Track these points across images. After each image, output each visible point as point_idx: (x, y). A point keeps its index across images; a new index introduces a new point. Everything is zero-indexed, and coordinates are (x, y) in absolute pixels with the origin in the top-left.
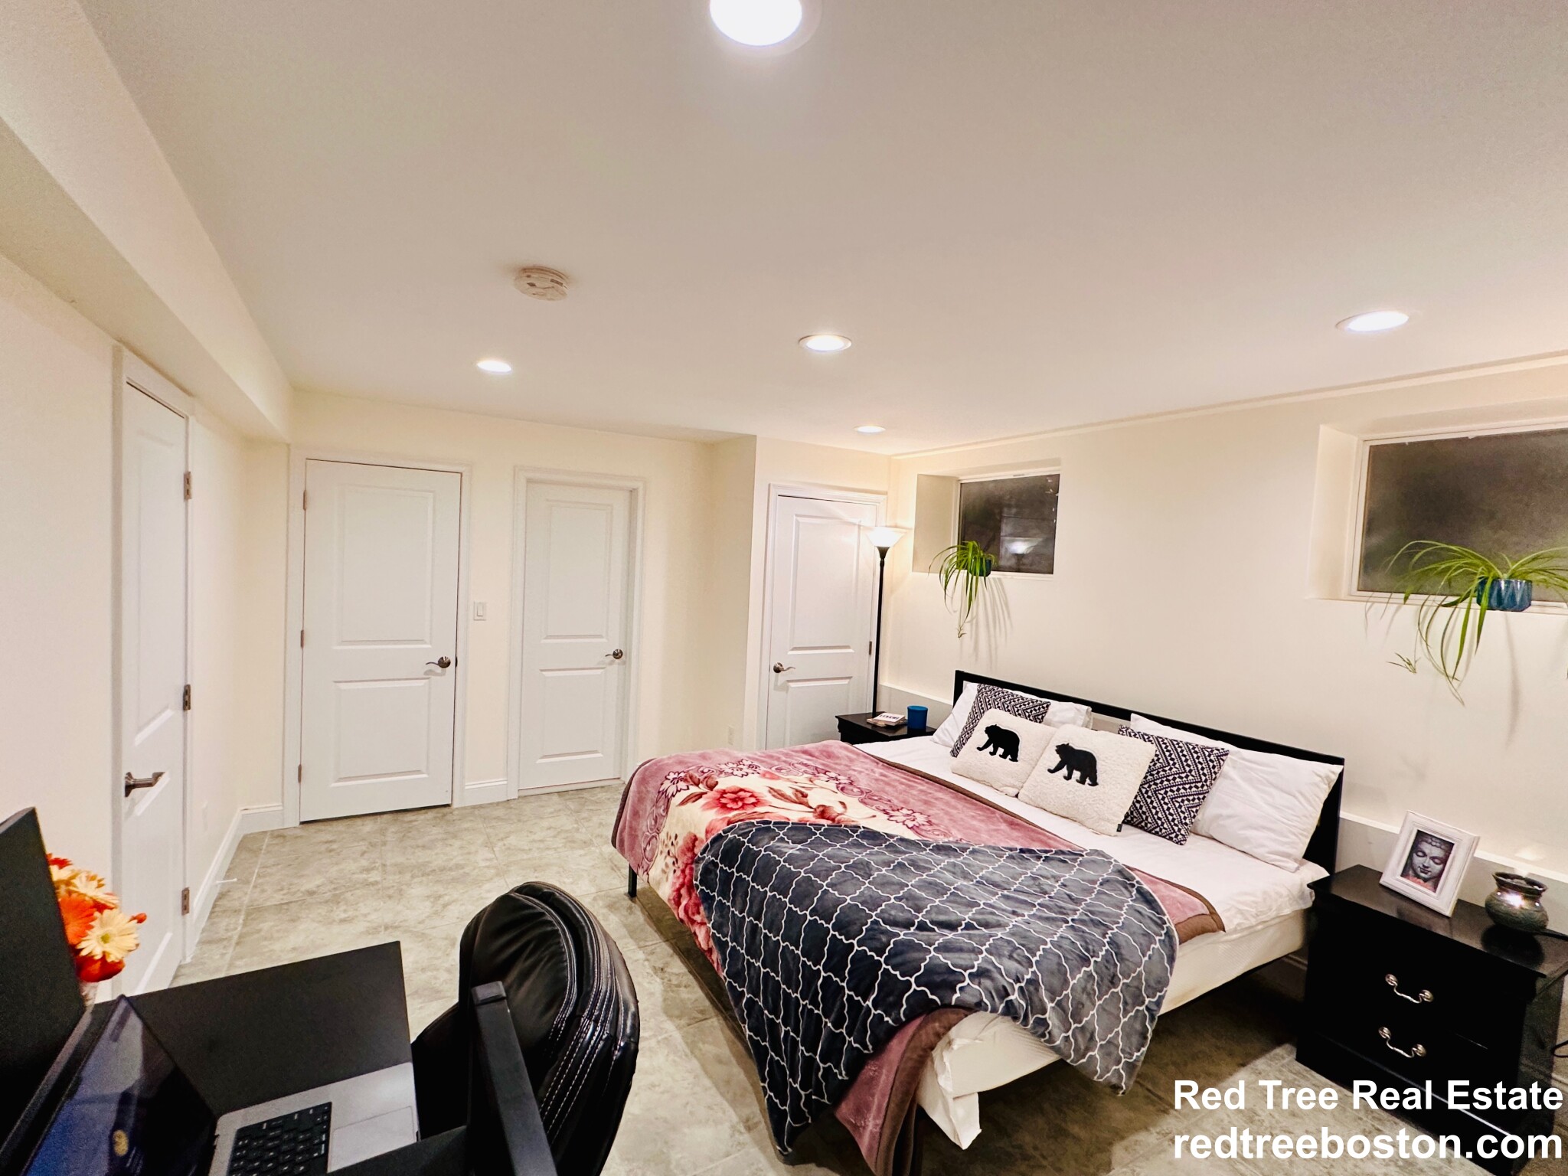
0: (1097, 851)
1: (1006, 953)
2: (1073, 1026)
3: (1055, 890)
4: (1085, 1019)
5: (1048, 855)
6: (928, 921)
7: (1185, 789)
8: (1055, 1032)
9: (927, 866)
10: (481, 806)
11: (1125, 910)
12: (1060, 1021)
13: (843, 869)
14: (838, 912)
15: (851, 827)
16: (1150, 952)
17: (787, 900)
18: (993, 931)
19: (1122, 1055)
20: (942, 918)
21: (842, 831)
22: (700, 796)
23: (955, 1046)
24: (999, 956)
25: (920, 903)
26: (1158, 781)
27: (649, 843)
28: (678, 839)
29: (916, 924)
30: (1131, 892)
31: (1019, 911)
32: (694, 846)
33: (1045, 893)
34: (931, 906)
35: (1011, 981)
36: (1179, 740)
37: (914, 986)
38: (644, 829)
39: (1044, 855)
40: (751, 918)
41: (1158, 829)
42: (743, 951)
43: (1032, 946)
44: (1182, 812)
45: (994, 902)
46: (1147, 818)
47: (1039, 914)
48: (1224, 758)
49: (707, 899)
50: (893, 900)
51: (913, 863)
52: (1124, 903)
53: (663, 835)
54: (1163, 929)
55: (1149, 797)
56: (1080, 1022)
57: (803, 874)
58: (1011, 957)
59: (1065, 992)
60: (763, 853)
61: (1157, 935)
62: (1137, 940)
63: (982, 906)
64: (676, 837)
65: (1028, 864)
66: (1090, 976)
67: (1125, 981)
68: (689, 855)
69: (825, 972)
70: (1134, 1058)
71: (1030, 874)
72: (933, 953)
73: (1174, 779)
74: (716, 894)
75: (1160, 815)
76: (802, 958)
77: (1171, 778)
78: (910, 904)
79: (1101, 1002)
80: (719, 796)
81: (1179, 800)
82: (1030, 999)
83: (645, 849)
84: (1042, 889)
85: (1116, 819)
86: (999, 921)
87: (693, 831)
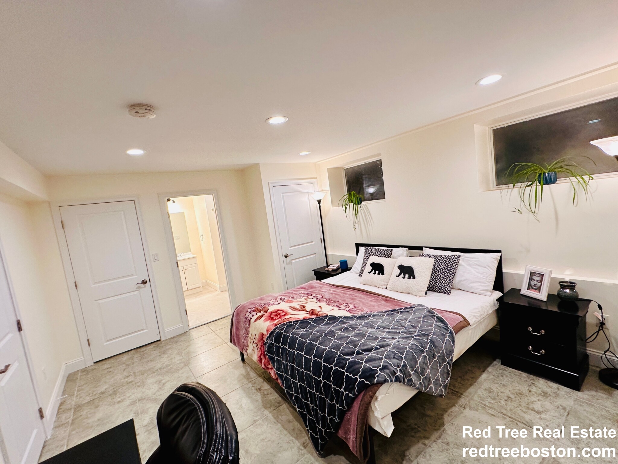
0: (419, 305)
1: (392, 357)
2: (422, 378)
3: (407, 324)
4: (426, 374)
5: (402, 310)
6: (360, 350)
7: (447, 273)
8: (416, 382)
9: (356, 326)
10: (174, 337)
11: (434, 327)
12: (416, 377)
13: (324, 336)
14: (324, 354)
15: (324, 316)
16: (446, 341)
17: (303, 353)
18: (385, 349)
19: (441, 383)
20: (366, 347)
21: (321, 319)
22: (262, 316)
23: (379, 399)
24: (390, 358)
25: (356, 343)
26: (437, 272)
27: (245, 339)
28: (256, 336)
29: (356, 353)
30: (434, 319)
31: (394, 337)
32: (263, 338)
33: (403, 326)
34: (360, 344)
35: (396, 368)
36: (442, 255)
37: (359, 379)
38: (242, 334)
39: (400, 311)
40: (290, 363)
41: (440, 290)
42: (290, 377)
43: (401, 351)
44: (447, 282)
45: (385, 336)
46: (435, 287)
47: (402, 336)
48: (459, 258)
49: (271, 359)
50: (345, 345)
51: (351, 327)
52: (433, 324)
53: (250, 335)
54: (449, 331)
55: (435, 279)
56: (424, 376)
57: (308, 341)
58: (394, 358)
59: (417, 366)
60: (291, 335)
61: (447, 334)
62: (440, 338)
63: (380, 339)
64: (255, 335)
65: (395, 316)
66: (425, 357)
67: (438, 355)
68: (262, 341)
69: (323, 380)
70: (446, 382)
71: (396, 320)
72: (364, 364)
73: (443, 270)
74: (275, 356)
75: (440, 285)
76: (313, 376)
77: (441, 270)
78: (352, 344)
79: (431, 365)
80: (270, 315)
81: (446, 277)
82: (404, 373)
83: (244, 342)
84: (401, 325)
85: (424, 290)
86: (387, 343)
87: (261, 332)
